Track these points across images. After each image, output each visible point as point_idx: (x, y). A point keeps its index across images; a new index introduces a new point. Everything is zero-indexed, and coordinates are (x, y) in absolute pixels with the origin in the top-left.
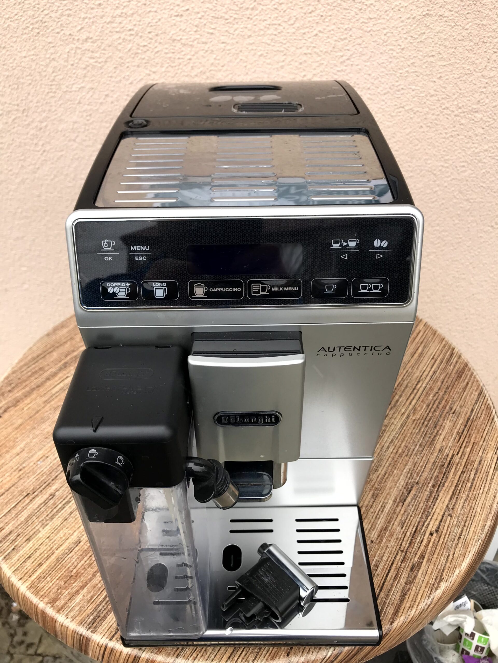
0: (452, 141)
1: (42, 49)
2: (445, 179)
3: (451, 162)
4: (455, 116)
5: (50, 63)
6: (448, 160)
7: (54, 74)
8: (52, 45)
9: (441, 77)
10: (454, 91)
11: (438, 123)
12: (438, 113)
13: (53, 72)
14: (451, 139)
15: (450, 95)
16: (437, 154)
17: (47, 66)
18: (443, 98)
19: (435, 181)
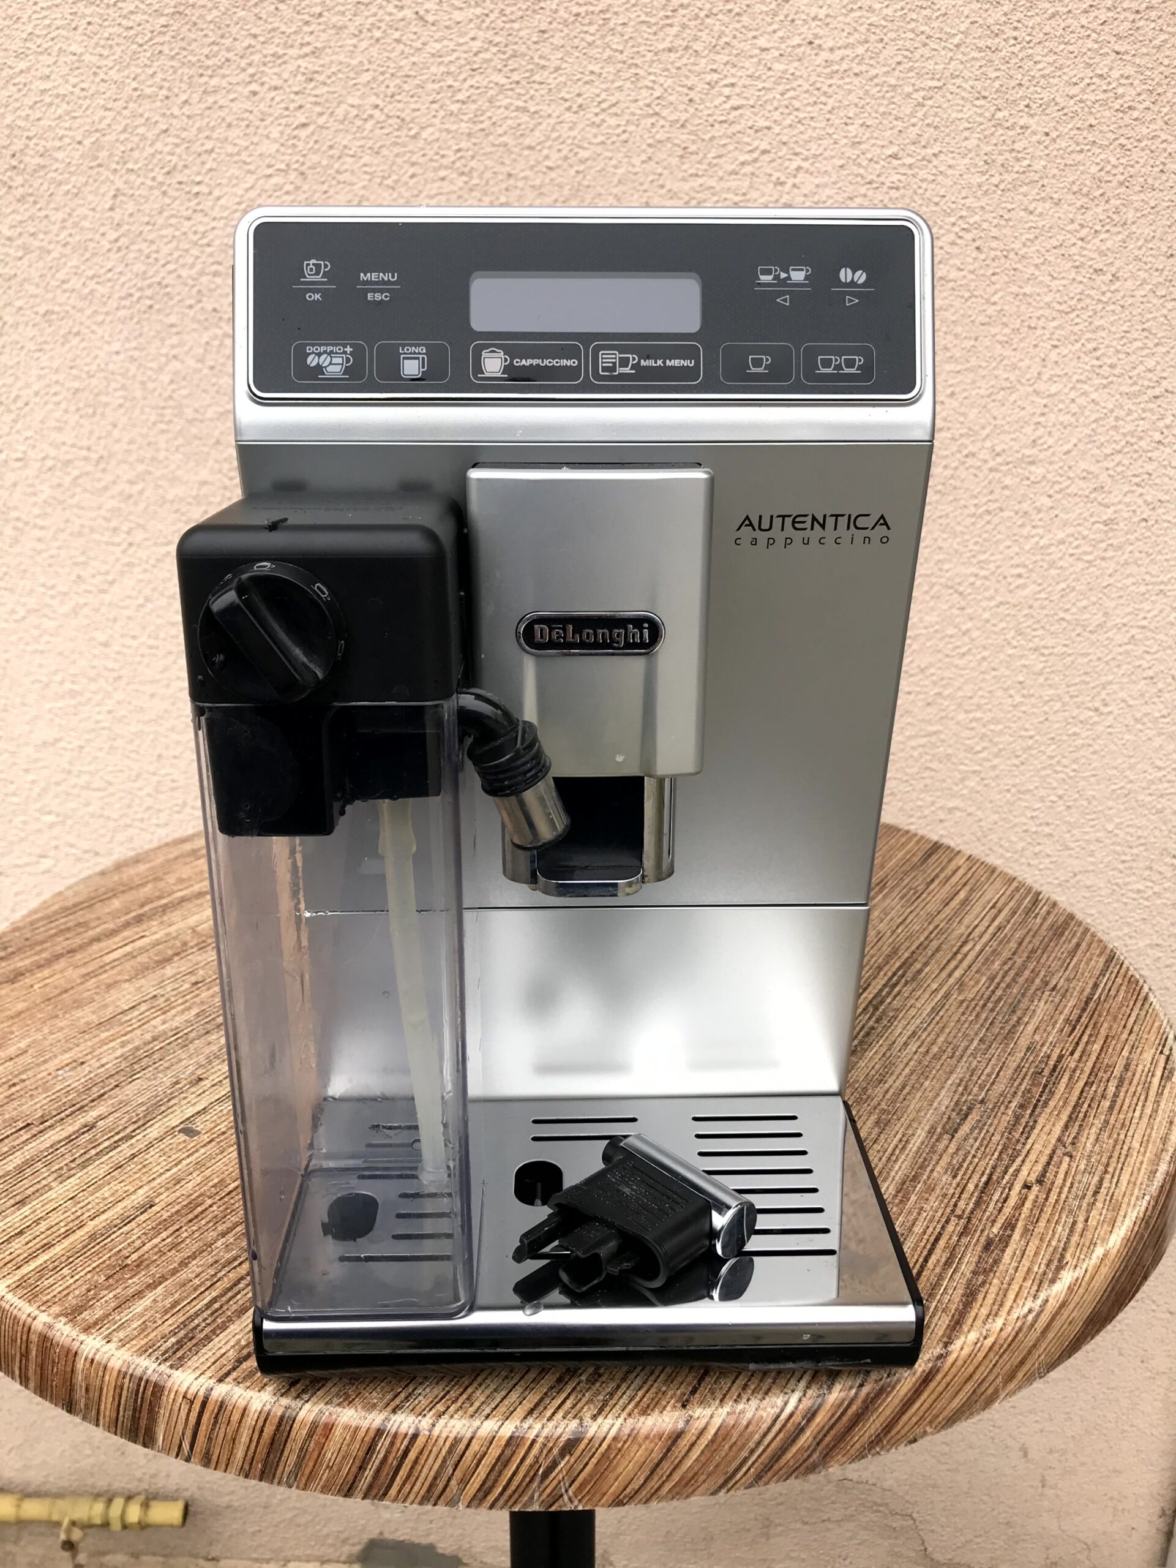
0: (988, 522)
1: (154, 337)
2: (984, 604)
3: (992, 566)
4: (991, 470)
5: (166, 364)
6: (986, 562)
7: (173, 386)
8: (174, 330)
9: (953, 394)
10: (983, 421)
11: (958, 484)
12: (956, 464)
13: (172, 382)
14: (988, 518)
15: (977, 428)
16: (961, 549)
17: (161, 369)
18: (962, 435)
19: (963, 609)
